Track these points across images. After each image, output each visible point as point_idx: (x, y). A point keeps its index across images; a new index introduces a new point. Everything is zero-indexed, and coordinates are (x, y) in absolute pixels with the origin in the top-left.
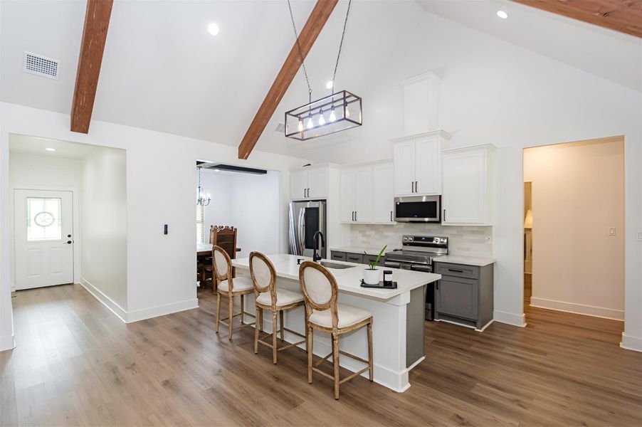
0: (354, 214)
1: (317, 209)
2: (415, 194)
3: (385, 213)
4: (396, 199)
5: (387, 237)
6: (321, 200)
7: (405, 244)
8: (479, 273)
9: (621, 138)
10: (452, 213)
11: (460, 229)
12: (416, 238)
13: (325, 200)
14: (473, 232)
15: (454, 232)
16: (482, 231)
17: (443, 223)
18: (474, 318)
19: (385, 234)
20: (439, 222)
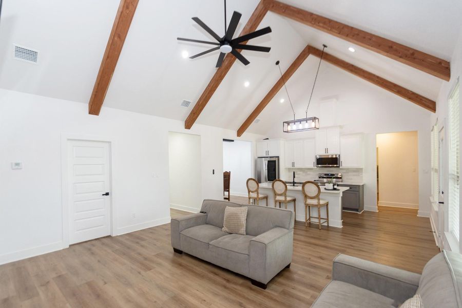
0: (293, 164)
1: (275, 161)
2: (326, 154)
3: (311, 163)
4: (316, 156)
5: (309, 174)
6: (276, 157)
7: (320, 178)
8: (359, 188)
9: (416, 132)
10: (345, 163)
11: (348, 170)
12: (325, 175)
13: (278, 157)
14: (354, 171)
15: (345, 171)
16: (358, 171)
17: (341, 167)
18: (357, 208)
19: (308, 173)
20: (339, 167)
